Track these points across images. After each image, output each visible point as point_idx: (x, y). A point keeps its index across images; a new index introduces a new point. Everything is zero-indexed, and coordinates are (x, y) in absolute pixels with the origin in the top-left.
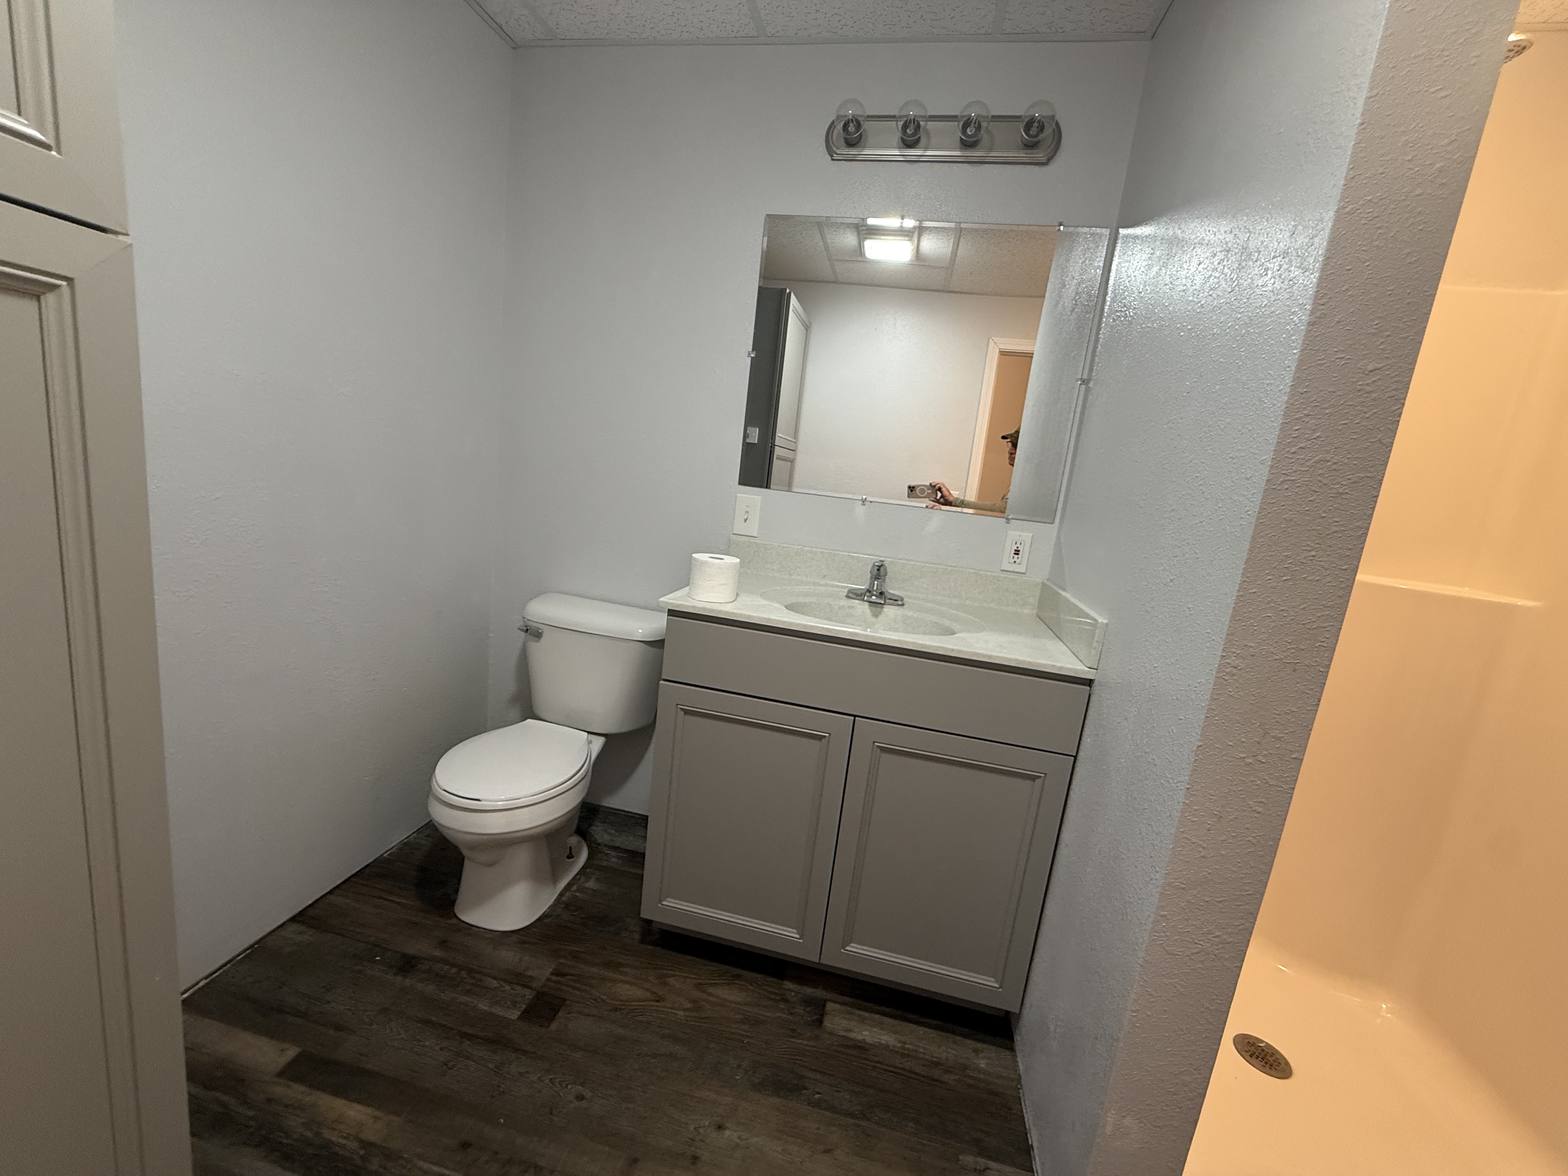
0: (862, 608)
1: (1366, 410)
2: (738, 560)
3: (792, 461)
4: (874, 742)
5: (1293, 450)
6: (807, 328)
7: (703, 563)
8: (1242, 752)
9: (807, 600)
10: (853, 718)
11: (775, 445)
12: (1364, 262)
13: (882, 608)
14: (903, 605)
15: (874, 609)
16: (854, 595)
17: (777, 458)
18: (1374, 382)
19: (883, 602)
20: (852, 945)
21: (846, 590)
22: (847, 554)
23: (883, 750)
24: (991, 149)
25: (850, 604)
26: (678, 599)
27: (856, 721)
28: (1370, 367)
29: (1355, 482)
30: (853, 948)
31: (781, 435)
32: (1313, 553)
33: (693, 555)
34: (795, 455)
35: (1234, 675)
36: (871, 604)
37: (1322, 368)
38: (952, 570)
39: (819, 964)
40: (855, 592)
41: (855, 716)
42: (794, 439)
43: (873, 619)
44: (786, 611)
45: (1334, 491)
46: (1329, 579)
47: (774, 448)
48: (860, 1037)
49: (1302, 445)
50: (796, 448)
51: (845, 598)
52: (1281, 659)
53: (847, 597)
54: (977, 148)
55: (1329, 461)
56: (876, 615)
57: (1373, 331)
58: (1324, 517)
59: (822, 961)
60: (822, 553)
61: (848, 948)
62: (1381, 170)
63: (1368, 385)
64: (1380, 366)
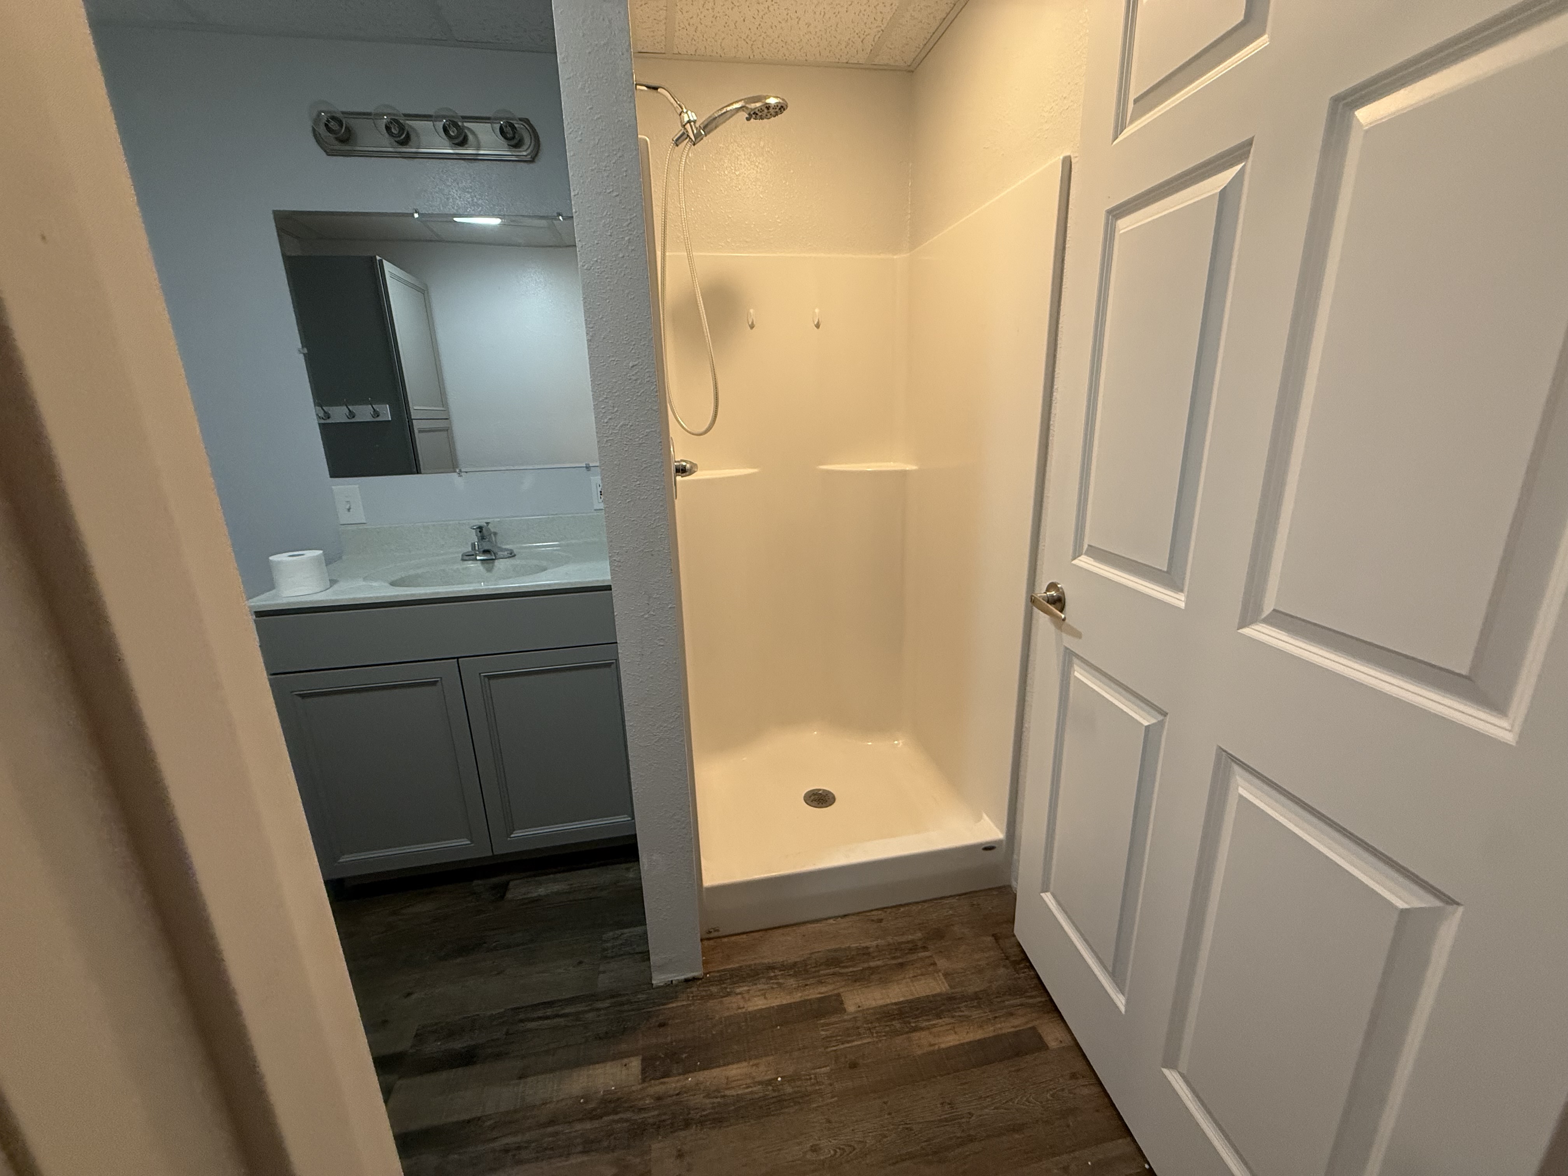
0: (474, 566)
1: (637, 391)
2: (321, 552)
3: (448, 430)
4: (480, 674)
5: (606, 421)
6: (423, 293)
7: (279, 562)
8: (641, 612)
9: (419, 571)
10: (456, 660)
11: (412, 419)
12: (606, 300)
13: (493, 563)
14: (515, 555)
15: (486, 565)
16: (468, 557)
17: (420, 431)
18: (636, 373)
19: (494, 558)
20: (515, 832)
21: (460, 555)
22: (457, 522)
23: (490, 677)
24: (479, 147)
25: (464, 566)
26: (265, 601)
27: (460, 662)
28: (631, 365)
29: (646, 436)
30: (517, 834)
31: (416, 407)
32: (638, 482)
33: (271, 558)
34: (450, 423)
35: (620, 566)
36: (484, 562)
37: (605, 367)
38: (552, 518)
39: (494, 857)
40: (467, 554)
41: (458, 658)
42: (443, 407)
43: (488, 574)
44: (391, 587)
45: (637, 443)
46: (652, 496)
47: (412, 422)
48: (536, 894)
49: (610, 417)
50: (449, 415)
51: (461, 562)
52: (643, 551)
53: (463, 560)
54: (466, 146)
55: (627, 425)
56: (489, 570)
57: (625, 342)
58: (637, 460)
59: (495, 853)
60: (434, 525)
61: (512, 836)
62: (596, 242)
63: (633, 375)
64: (636, 363)
